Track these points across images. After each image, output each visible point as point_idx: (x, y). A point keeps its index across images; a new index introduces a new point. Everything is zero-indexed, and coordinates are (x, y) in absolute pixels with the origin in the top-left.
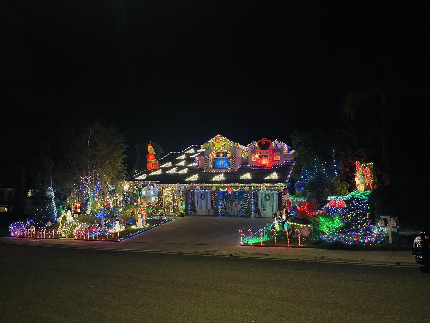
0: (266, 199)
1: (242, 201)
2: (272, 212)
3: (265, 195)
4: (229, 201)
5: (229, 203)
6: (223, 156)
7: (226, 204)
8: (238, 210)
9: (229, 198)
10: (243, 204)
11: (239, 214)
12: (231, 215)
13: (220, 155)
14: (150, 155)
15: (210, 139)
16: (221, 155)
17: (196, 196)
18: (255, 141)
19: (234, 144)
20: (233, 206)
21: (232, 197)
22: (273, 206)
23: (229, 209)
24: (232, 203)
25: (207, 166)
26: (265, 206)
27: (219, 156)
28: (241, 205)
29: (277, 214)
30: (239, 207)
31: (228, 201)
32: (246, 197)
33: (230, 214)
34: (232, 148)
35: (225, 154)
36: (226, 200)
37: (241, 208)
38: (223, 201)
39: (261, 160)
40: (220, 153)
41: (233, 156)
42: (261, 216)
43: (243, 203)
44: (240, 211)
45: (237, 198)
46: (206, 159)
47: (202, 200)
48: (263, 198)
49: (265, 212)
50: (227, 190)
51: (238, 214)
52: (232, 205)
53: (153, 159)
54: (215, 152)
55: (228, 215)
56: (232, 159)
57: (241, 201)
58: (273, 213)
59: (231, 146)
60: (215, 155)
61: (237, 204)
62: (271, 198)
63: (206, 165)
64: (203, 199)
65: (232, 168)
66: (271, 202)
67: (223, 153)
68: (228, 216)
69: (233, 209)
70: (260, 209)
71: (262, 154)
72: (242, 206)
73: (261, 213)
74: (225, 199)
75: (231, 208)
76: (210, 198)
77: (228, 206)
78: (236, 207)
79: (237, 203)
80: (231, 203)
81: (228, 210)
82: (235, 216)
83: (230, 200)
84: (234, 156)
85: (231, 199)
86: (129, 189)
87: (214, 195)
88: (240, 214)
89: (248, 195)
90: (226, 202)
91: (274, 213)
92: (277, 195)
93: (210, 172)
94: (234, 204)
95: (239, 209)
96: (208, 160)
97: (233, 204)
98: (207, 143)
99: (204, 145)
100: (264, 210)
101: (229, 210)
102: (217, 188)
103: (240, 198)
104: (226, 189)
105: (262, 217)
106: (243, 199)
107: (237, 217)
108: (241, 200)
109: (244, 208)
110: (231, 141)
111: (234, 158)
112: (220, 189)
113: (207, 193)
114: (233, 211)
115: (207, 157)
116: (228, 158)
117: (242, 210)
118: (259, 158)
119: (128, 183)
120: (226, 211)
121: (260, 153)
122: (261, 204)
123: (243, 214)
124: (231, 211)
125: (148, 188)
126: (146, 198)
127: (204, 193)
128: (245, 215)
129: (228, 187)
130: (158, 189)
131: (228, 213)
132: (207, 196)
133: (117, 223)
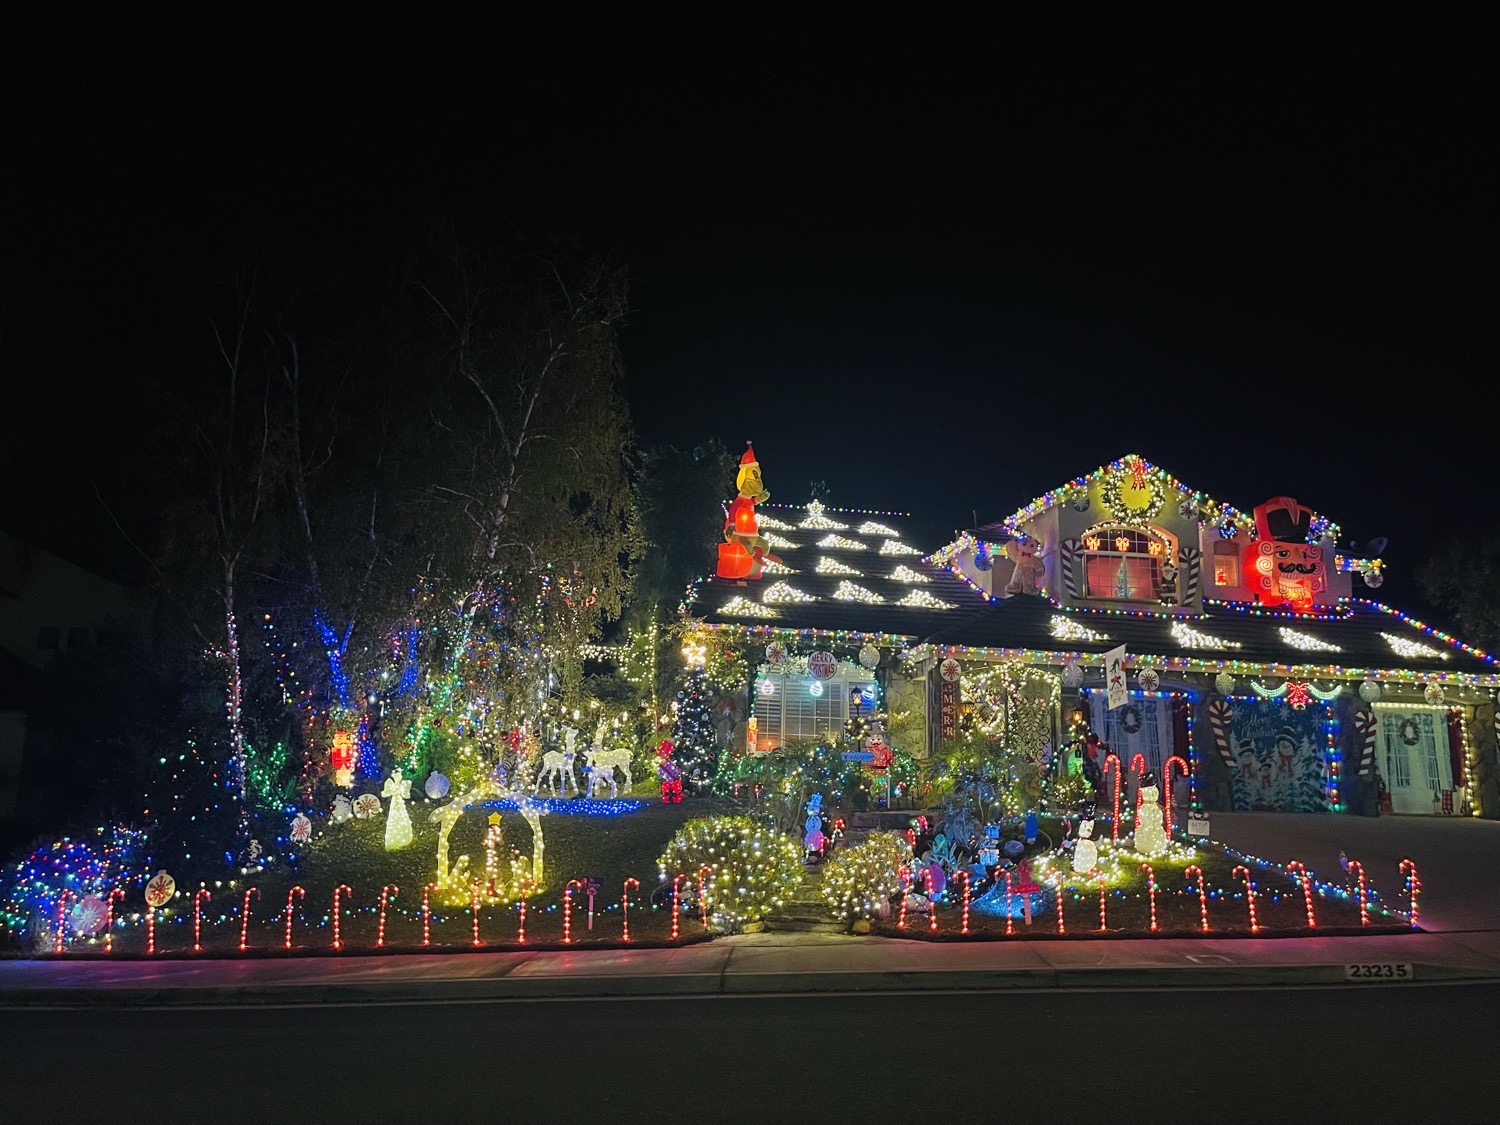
0: (1405, 736)
1: (1312, 743)
2: (1432, 793)
3: (1400, 722)
4: (1253, 744)
5: (1252, 751)
6: (1131, 549)
7: (1241, 754)
8: (1297, 783)
9: (1253, 729)
10: (1316, 758)
11: (1296, 800)
12: (1264, 803)
13: (1118, 544)
15: (1097, 469)
16: (1123, 544)
19: (1203, 502)
20: (1273, 763)
21: (1264, 725)
22: (1433, 767)
23: (1251, 776)
24: (1265, 752)
25: (1072, 585)
26: (1403, 765)
27: (1115, 549)
28: (1308, 761)
29: (1451, 799)
30: (1299, 770)
31: (1247, 743)
32: (1361, 728)
33: (1260, 800)
34: (1185, 517)
36: (1238, 738)
37: (1309, 775)
40: (1115, 535)
41: (1190, 553)
43: (1314, 751)
44: (1302, 784)
45: (1288, 732)
46: (1068, 555)
47: (1130, 735)
48: (1394, 734)
49: (1405, 790)
50: (1289, 692)
51: (1293, 802)
52: (1264, 760)
54: (1097, 529)
55: (1247, 804)
56: (1185, 565)
58: (1436, 796)
59: (1188, 511)
60: (1093, 541)
61: (1289, 758)
62: (1423, 735)
63: (1071, 580)
64: (1131, 730)
65: (1188, 605)
67: (1129, 534)
68: (1249, 807)
69: (1273, 778)
70: (1385, 777)
72: (1314, 766)
74: (1233, 735)
75: (1260, 774)
76: (1168, 725)
77: (1249, 766)
78: (1286, 768)
80: (1260, 751)
81: (1247, 780)
82: (1283, 809)
83: (1256, 741)
84: (1196, 552)
85: (1262, 733)
87: (1222, 713)
88: (1303, 802)
89: (1367, 716)
90: (1242, 746)
91: (1440, 795)
92: (1445, 725)
93: (1098, 612)
94: (1276, 755)
95: (1299, 779)
96: (1076, 558)
98: (1079, 483)
99: (1066, 492)
100: (1400, 783)
101: (1249, 781)
103: (1300, 729)
104: (1283, 688)
106: (1313, 738)
107: (1292, 811)
108: (1305, 739)
109: (1318, 774)
110: (1190, 491)
111: (1193, 562)
112: (1255, 685)
113: (1150, 702)
114: (1274, 790)
115: (1074, 547)
116: (1154, 561)
117: (1312, 782)
118: (1270, 574)
119: (705, 630)
120: (1240, 785)
121: (1281, 554)
122: (1389, 759)
123: (1318, 800)
124: (1263, 788)
125: (821, 663)
126: (780, 718)
127: (1138, 701)
128: (1324, 803)
129: (1291, 680)
130: (942, 670)
131: (1248, 794)
132: (1149, 716)
133: (1081, 833)
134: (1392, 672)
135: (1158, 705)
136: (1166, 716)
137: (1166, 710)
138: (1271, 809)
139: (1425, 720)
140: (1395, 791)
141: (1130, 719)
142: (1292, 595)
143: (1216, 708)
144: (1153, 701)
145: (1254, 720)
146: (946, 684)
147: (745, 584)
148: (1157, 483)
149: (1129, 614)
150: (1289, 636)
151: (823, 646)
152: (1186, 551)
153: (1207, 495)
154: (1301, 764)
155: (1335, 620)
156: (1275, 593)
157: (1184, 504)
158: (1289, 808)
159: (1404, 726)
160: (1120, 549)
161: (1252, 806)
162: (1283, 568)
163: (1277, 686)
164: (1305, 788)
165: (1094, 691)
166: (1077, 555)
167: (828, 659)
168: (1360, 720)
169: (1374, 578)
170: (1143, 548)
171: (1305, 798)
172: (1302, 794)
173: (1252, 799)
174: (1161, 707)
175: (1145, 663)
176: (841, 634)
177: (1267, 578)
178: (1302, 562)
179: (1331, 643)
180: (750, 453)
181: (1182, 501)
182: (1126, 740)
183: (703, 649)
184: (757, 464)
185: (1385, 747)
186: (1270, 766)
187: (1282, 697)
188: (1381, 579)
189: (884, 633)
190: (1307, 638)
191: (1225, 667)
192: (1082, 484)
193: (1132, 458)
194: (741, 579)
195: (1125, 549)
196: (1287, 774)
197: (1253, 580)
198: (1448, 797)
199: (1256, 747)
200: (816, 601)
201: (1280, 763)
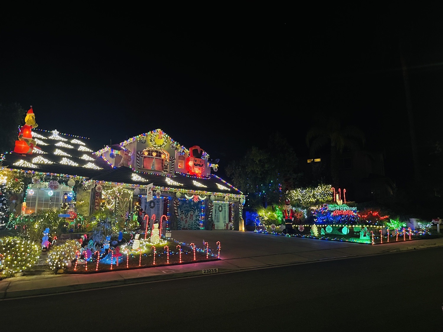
0: (219, 210)
1: (198, 211)
2: (224, 224)
4: (184, 212)
5: (183, 213)
6: (157, 156)
7: (180, 214)
8: (193, 222)
9: (184, 207)
10: (199, 215)
11: (193, 226)
12: (185, 228)
13: (153, 154)
15: (149, 132)
16: (154, 154)
17: (143, 203)
19: (177, 145)
20: (188, 217)
21: (187, 206)
22: (225, 217)
23: (183, 220)
25: (139, 165)
26: (218, 217)
27: (152, 155)
30: (194, 218)
31: (183, 211)
32: (210, 207)
33: (184, 227)
36: (180, 210)
37: (197, 220)
40: (152, 151)
43: (198, 213)
44: (195, 222)
45: (193, 208)
46: (138, 156)
47: (152, 209)
48: (217, 209)
49: (219, 223)
51: (192, 227)
54: (147, 149)
56: (171, 162)
57: (196, 212)
59: (173, 147)
60: (146, 152)
61: (192, 215)
62: (223, 209)
63: (139, 163)
65: (171, 173)
66: (224, 213)
67: (156, 152)
68: (181, 229)
69: (188, 220)
70: (214, 220)
72: (198, 217)
73: (214, 224)
75: (185, 220)
76: (162, 206)
77: (182, 217)
78: (191, 218)
79: (193, 213)
80: (185, 213)
81: (181, 222)
84: (173, 158)
85: (186, 209)
87: (177, 203)
88: (195, 227)
90: (181, 212)
92: (228, 207)
93: (146, 173)
94: (189, 215)
95: (194, 221)
96: (141, 157)
97: (187, 215)
98: (143, 135)
99: (139, 137)
100: (217, 221)
102: (183, 194)
103: (195, 208)
104: (193, 197)
105: (215, 229)
106: (198, 210)
108: (197, 210)
109: (199, 219)
110: (174, 141)
111: (173, 161)
112: (186, 196)
114: (188, 224)
115: (140, 154)
116: (163, 160)
117: (197, 222)
118: (192, 166)
119: (7, 171)
120: (180, 223)
121: (195, 161)
122: (215, 215)
123: (198, 226)
124: (185, 223)
125: (54, 184)
126: (35, 203)
127: (155, 199)
128: (199, 227)
129: (195, 194)
130: (96, 188)
131: (182, 225)
132: (157, 204)
133: (136, 238)
134: (218, 193)
136: (162, 203)
137: (162, 202)
138: (186, 229)
139: (224, 206)
140: (216, 223)
141: (152, 205)
142: (197, 172)
143: (175, 201)
144: (159, 199)
145: (185, 205)
146: (97, 193)
147: (25, 156)
148: (165, 138)
149: (154, 174)
150: (196, 183)
151: (55, 179)
152: (171, 158)
153: (178, 143)
154: (195, 217)
155: (206, 179)
156: (193, 171)
157: (172, 145)
158: (191, 229)
159: (219, 207)
160: (154, 156)
161: (182, 228)
162: (195, 165)
163: (191, 196)
164: (195, 223)
165: (142, 196)
167: (56, 183)
168: (210, 205)
169: (216, 169)
170: (160, 156)
171: (195, 226)
172: (194, 225)
173: (182, 227)
174: (161, 201)
175: (158, 189)
176: (62, 175)
177: (191, 167)
178: (200, 163)
179: (205, 185)
180: (31, 110)
181: (171, 144)
182: (150, 210)
183: (6, 177)
184: (34, 114)
185: (215, 212)
186: (187, 217)
187: (192, 199)
188: (217, 169)
189: (77, 176)
190: (199, 183)
191: (179, 190)
192: (144, 135)
193: (159, 130)
194: (24, 154)
195: (155, 156)
196: (191, 220)
197: (188, 167)
198: (227, 225)
199: (185, 212)
200: (53, 164)
201: (190, 217)
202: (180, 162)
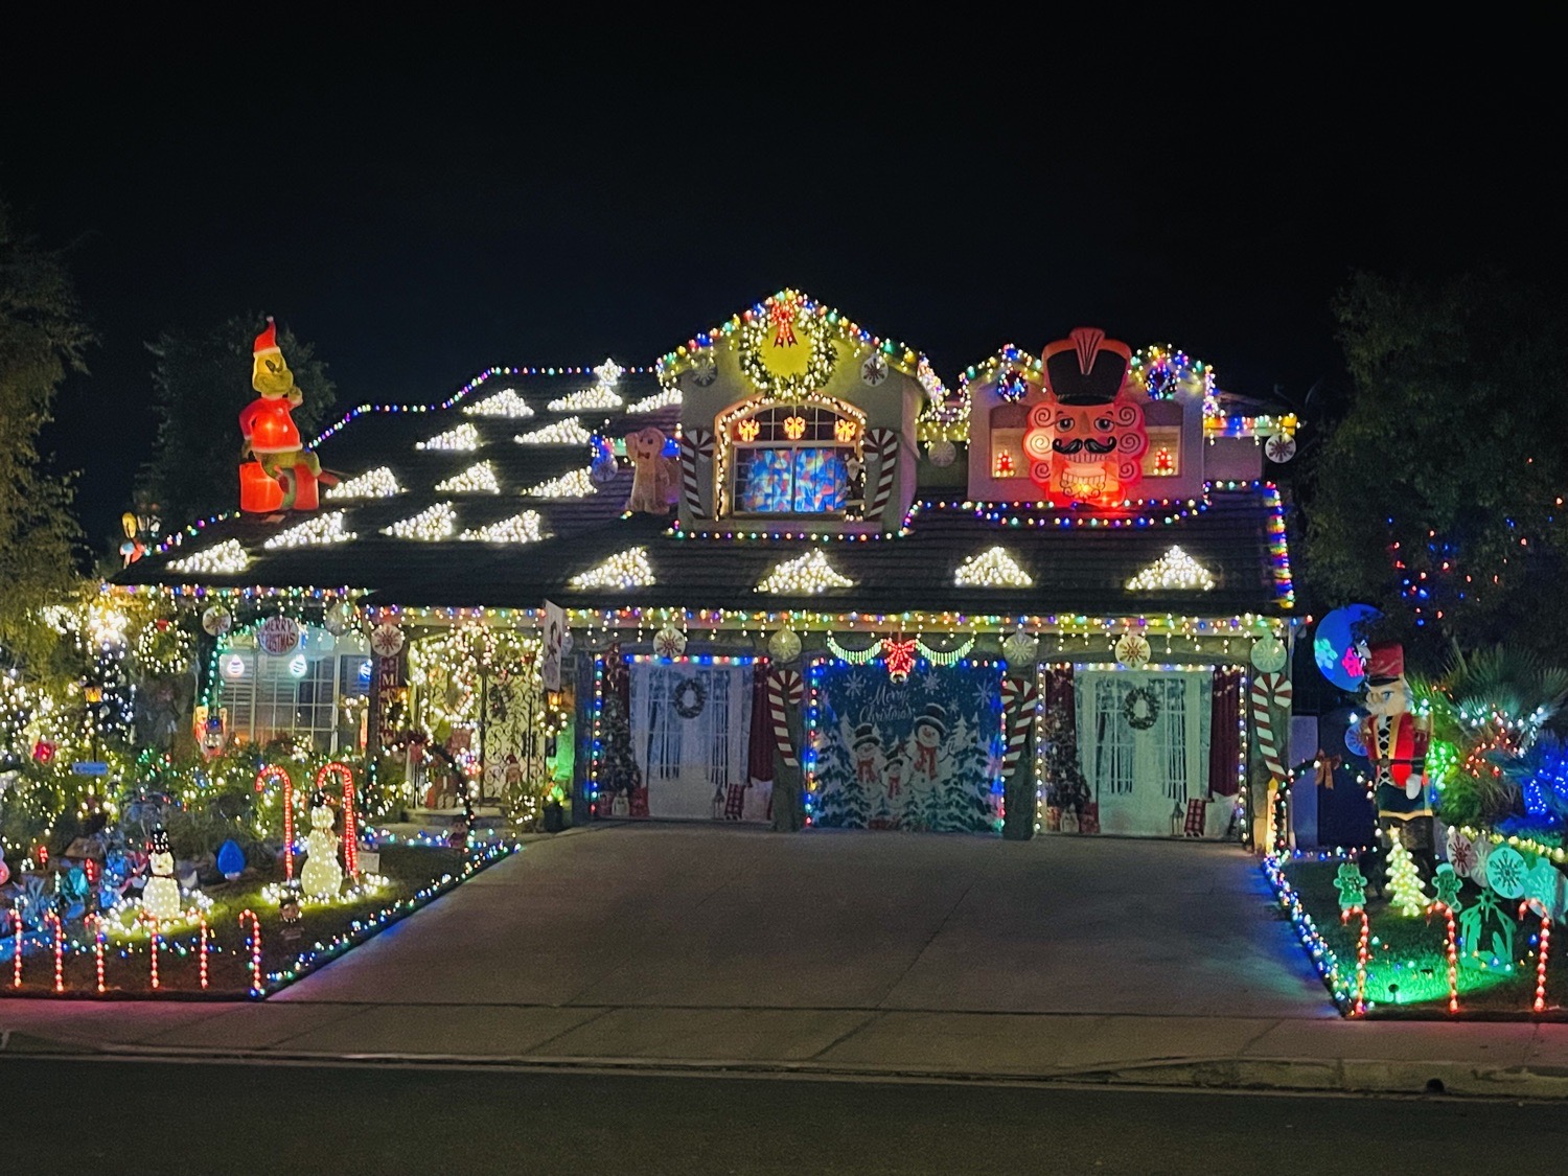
0: (1133, 715)
1: (971, 727)
2: (1172, 802)
3: (1125, 694)
4: (876, 732)
5: (876, 742)
6: (808, 435)
7: (856, 747)
8: (942, 789)
9: (878, 709)
10: (976, 751)
11: (940, 813)
12: (887, 818)
13: (787, 428)
14: (267, 409)
15: (730, 319)
16: (795, 428)
17: (642, 692)
18: (1018, 347)
19: (898, 354)
20: (906, 760)
21: (897, 702)
22: (1177, 763)
23: (872, 779)
24: (896, 742)
25: (695, 498)
26: (1123, 763)
27: (781, 435)
28: (964, 754)
29: (1203, 815)
30: (947, 768)
31: (868, 730)
32: (1011, 704)
33: (884, 813)
34: (869, 382)
35: (821, 425)
36: (854, 723)
37: (962, 777)
38: (837, 726)
39: (1061, 467)
40: (783, 414)
41: (881, 436)
42: (1094, 824)
43: (974, 740)
44: (950, 791)
45: (934, 712)
46: (690, 452)
47: (687, 722)
48: (1113, 712)
49: (1125, 798)
50: (884, 654)
51: (935, 816)
52: (894, 754)
53: (285, 440)
54: (751, 407)
55: (863, 819)
56: (874, 457)
57: (961, 730)
58: (1176, 808)
59: (873, 372)
60: (749, 427)
61: (932, 751)
62: (1164, 712)
63: (694, 491)
64: (688, 714)
65: (876, 518)
66: (1168, 735)
67: (807, 414)
68: (865, 825)
69: (904, 779)
70: (1090, 779)
71: (1075, 433)
72: (971, 763)
73: (1096, 806)
74: (845, 718)
75: (885, 776)
76: (744, 707)
77: (869, 763)
78: (927, 766)
80: (888, 741)
81: (864, 784)
82: (917, 827)
83: (882, 726)
84: (889, 435)
85: (892, 713)
86: (132, 634)
87: (786, 687)
88: (951, 817)
89: (1021, 687)
90: (859, 734)
91: (1184, 808)
92: (1208, 696)
94: (912, 748)
95: (946, 782)
96: (702, 457)
97: (902, 747)
98: (700, 343)
99: (680, 358)
100: (1116, 788)
101: (871, 785)
102: (813, 642)
103: (954, 707)
104: (877, 648)
105: (1104, 831)
106: (975, 719)
107: (933, 831)
108: (962, 722)
109: (978, 775)
110: (877, 340)
111: (886, 451)
112: (832, 646)
113: (721, 673)
114: (905, 797)
115: (699, 440)
117: (970, 789)
118: (1049, 457)
119: (121, 595)
120: (855, 791)
121: (1063, 425)
122: (1100, 749)
123: (977, 814)
124: (890, 797)
125: (277, 632)
127: (702, 673)
128: (986, 818)
129: (891, 636)
131: (868, 805)
132: (718, 692)
135: (732, 675)
136: (744, 691)
138: (897, 827)
139: (1173, 690)
141: (689, 699)
142: (1083, 488)
143: (778, 680)
144: (724, 671)
145: (881, 695)
146: (386, 660)
147: (280, 518)
152: (876, 433)
153: (902, 345)
154: (950, 759)
156: (1059, 487)
157: (869, 362)
158: (932, 827)
159: (1132, 699)
160: (791, 436)
161: (871, 823)
162: (1066, 447)
163: (866, 647)
164: (954, 796)
165: (638, 658)
166: (703, 452)
167: (286, 627)
168: (1008, 693)
169: (1280, 447)
170: (828, 433)
171: (953, 809)
172: (948, 805)
173: (872, 813)
174: (736, 678)
176: (295, 592)
177: (1045, 464)
178: (1094, 435)
181: (866, 357)
184: (278, 350)
185: (1095, 731)
186: (901, 763)
187: (874, 663)
190: (1008, 565)
192: (705, 344)
193: (787, 297)
194: (277, 513)
195: (798, 436)
196: (927, 776)
198: (1197, 809)
199: (883, 735)
200: (349, 541)
201: (916, 758)
202: (1003, 441)
